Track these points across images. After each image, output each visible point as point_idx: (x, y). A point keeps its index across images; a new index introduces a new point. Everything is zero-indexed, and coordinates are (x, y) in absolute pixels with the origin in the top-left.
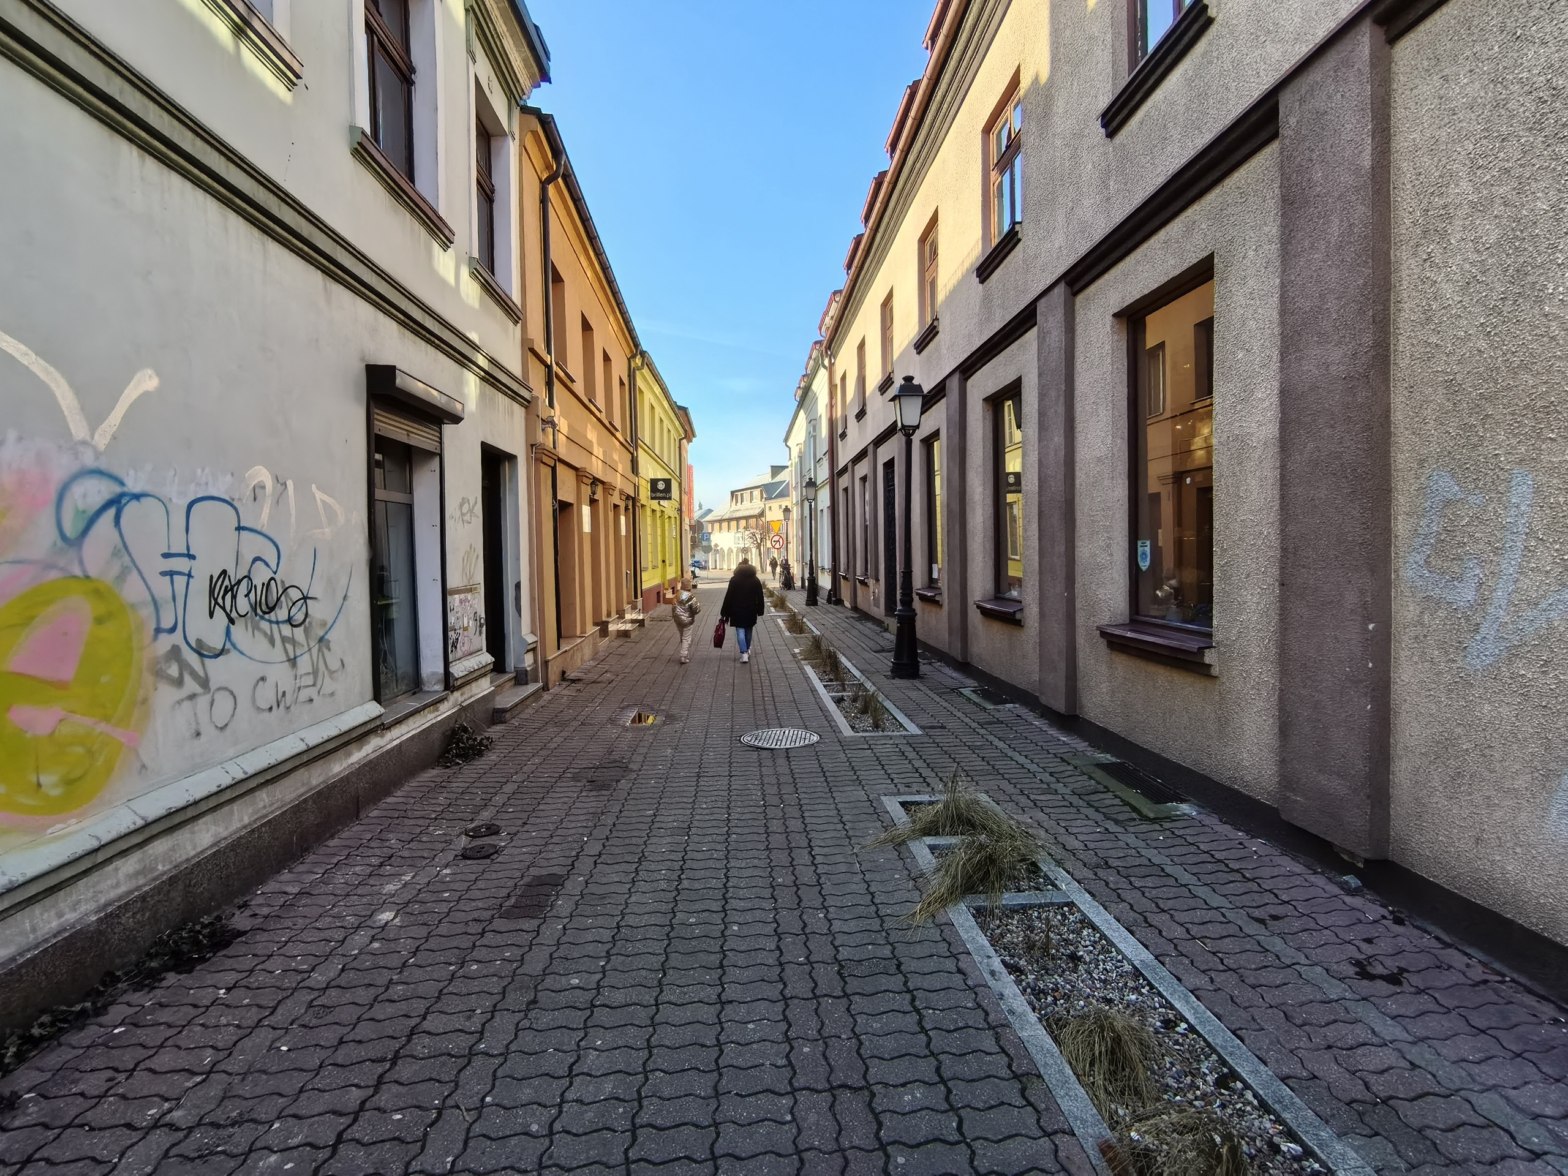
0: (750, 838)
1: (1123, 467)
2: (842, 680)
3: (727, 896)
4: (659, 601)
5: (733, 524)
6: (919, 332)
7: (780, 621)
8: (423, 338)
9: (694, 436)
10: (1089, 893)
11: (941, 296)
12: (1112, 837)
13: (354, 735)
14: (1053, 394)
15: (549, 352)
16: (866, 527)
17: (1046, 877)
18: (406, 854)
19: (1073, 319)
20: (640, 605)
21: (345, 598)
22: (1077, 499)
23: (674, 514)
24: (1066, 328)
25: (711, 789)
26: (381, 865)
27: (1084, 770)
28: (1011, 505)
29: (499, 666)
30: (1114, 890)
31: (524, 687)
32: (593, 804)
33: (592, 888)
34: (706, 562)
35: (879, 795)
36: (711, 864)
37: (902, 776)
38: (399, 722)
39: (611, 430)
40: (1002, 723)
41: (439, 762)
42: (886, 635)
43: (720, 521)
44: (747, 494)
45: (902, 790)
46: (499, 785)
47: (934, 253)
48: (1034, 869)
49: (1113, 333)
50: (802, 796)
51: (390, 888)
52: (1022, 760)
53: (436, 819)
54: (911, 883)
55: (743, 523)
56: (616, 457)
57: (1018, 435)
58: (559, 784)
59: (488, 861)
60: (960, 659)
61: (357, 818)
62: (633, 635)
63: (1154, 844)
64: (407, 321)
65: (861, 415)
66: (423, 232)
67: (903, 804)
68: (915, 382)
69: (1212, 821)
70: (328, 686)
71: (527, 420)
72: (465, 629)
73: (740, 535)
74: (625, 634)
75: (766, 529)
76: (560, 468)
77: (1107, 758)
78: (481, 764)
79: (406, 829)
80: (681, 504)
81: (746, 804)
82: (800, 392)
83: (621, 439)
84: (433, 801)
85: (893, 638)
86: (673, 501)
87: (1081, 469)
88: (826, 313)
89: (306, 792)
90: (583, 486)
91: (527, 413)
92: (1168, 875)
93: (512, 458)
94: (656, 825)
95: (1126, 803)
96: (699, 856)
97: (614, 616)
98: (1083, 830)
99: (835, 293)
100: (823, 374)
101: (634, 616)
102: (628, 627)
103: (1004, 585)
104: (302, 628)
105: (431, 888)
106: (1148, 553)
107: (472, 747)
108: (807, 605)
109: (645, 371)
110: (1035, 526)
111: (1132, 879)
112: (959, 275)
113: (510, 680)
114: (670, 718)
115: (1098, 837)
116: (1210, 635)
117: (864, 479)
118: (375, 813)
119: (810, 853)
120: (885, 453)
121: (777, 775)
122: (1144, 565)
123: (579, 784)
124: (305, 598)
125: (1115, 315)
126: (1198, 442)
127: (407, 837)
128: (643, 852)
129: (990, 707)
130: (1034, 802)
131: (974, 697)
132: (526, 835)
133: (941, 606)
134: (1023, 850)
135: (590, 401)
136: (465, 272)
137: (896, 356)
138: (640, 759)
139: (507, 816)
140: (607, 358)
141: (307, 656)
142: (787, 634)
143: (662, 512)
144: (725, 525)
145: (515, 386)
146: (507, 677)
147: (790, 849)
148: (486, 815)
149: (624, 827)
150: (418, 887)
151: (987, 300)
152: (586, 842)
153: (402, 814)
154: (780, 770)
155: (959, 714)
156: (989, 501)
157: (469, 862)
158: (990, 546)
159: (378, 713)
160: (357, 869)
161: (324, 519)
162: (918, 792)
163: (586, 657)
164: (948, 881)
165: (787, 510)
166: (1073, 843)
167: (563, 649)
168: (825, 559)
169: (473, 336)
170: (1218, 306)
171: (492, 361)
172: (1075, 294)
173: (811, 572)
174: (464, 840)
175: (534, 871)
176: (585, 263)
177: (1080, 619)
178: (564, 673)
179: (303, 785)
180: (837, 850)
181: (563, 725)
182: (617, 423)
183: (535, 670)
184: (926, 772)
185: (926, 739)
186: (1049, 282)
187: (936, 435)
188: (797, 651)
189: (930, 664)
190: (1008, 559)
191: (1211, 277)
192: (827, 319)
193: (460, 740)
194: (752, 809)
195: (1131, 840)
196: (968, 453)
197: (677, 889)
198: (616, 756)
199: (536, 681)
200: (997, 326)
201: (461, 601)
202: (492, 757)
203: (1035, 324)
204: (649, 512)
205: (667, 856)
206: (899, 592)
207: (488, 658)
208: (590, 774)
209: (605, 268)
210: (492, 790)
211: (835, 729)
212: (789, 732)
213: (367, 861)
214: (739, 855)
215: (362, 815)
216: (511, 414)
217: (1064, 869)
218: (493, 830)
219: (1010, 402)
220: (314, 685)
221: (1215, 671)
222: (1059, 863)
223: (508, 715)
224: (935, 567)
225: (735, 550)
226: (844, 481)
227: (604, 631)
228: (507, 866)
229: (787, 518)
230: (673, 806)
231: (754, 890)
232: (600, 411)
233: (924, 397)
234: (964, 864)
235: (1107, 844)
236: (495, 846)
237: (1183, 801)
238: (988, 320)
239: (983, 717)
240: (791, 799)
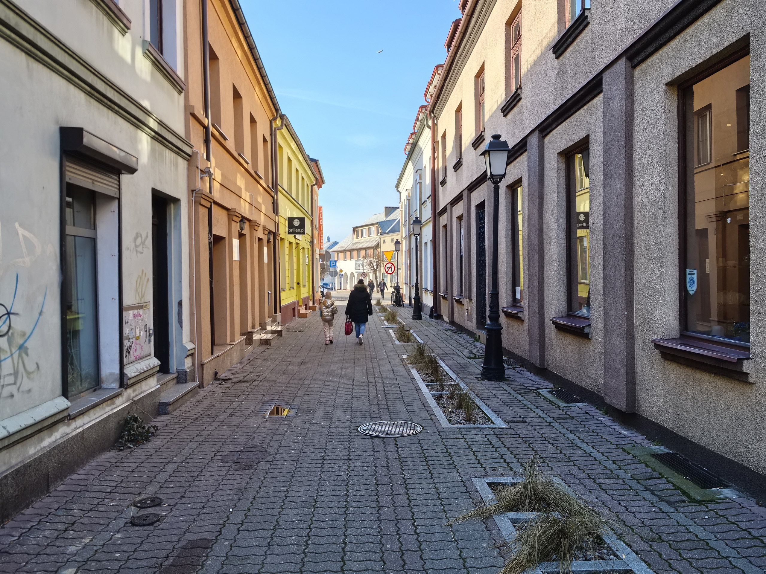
0: (364, 510)
1: (673, 208)
2: (441, 381)
3: (345, 559)
4: (294, 316)
5: (355, 253)
6: (506, 98)
7: (391, 332)
8: (105, 105)
9: (323, 183)
10: (645, 562)
11: (524, 68)
12: (665, 516)
13: (46, 424)
14: (615, 149)
15: (207, 116)
16: (461, 257)
17: (609, 548)
18: (86, 520)
19: (633, 87)
20: (279, 319)
21: (41, 313)
22: (635, 235)
23: (307, 245)
24: (627, 95)
25: (334, 469)
26: (66, 530)
27: (642, 458)
28: (581, 238)
29: (164, 368)
30: (666, 561)
31: (184, 385)
32: (237, 482)
33: (236, 551)
34: (333, 284)
35: (471, 477)
36: (332, 532)
37: (490, 461)
38: (82, 413)
39: (256, 178)
40: (573, 418)
41: (114, 446)
42: (478, 344)
43: (344, 251)
44: (366, 230)
45: (489, 474)
46: (162, 465)
47: (519, 35)
48: (599, 541)
49: (666, 98)
50: (408, 476)
51: (72, 549)
52: (589, 449)
53: (110, 492)
54: (497, 550)
55: (362, 253)
56: (260, 200)
57: (587, 182)
58: (211, 465)
59: (152, 528)
60: (538, 365)
61: (48, 491)
62: (273, 343)
63: (700, 522)
64: (93, 92)
65: (458, 166)
66: (106, 21)
67: (490, 485)
68: (502, 139)
69: (750, 503)
70: (26, 384)
71: (188, 170)
72: (138, 338)
73: (360, 263)
74: (266, 342)
75: (381, 258)
76: (215, 208)
77: (662, 449)
78: (148, 447)
79: (86, 500)
80: (312, 238)
81: (361, 482)
82: (409, 147)
83: (264, 185)
84: (109, 478)
85: (483, 347)
86: (306, 235)
87: (638, 210)
88: (430, 83)
89: (7, 470)
90: (233, 223)
91: (189, 165)
92: (712, 549)
93: (176, 201)
94: (289, 499)
95: (677, 488)
96: (323, 525)
97: (258, 328)
98: (641, 509)
99: (438, 67)
100: (427, 133)
101: (274, 328)
102: (269, 336)
103: (575, 305)
104: (6, 338)
105: (105, 549)
106: (695, 280)
107: (141, 434)
108: (414, 319)
109: (284, 130)
110: (600, 256)
111: (682, 551)
112: (538, 52)
113: (173, 379)
114: (301, 411)
115: (652, 515)
116: (748, 349)
117: (460, 218)
118: (61, 488)
119: (413, 524)
120: (477, 197)
121: (387, 458)
122: (692, 289)
123: (226, 465)
124: (9, 314)
125: (667, 84)
126: (739, 187)
127: (87, 507)
128: (277, 521)
129: (563, 405)
130: (600, 485)
131: (550, 397)
132: (183, 507)
133: (523, 321)
134: (590, 525)
135: (239, 155)
136: (139, 52)
137: (487, 117)
138: (276, 444)
139: (167, 491)
140: (253, 121)
141: (10, 360)
142: (397, 342)
143: (297, 244)
144: (348, 254)
145: (179, 144)
146: (170, 377)
147: (397, 520)
148: (151, 490)
149: (263, 500)
150: (95, 548)
151: (561, 72)
152: (232, 513)
153: (83, 488)
154: (390, 455)
155: (538, 411)
156: (563, 237)
157: (137, 528)
158: (563, 274)
159: (65, 406)
160: (47, 533)
161: (24, 250)
162: (503, 475)
163: (234, 362)
164: (526, 550)
165: (397, 243)
166: (631, 520)
167: (216, 355)
168: (428, 282)
169: (146, 104)
170: (753, 78)
171: (161, 123)
172: (634, 67)
173: (417, 293)
174: (133, 511)
175: (189, 537)
176: (236, 44)
177: (638, 333)
178: (216, 374)
179: (5, 463)
180: (435, 522)
181: (216, 415)
182: (261, 173)
183: (193, 371)
184: (509, 458)
185: (509, 431)
186: (613, 57)
187: (519, 182)
188: (405, 356)
189: (514, 369)
190: (578, 283)
191: (748, 53)
192: (431, 89)
193: (132, 428)
194: (366, 487)
195: (681, 518)
196: (545, 197)
197: (304, 553)
198: (256, 442)
199: (194, 380)
200: (570, 93)
201: (134, 316)
202: (157, 442)
203: (601, 92)
204: (286, 244)
205: (296, 525)
206: (488, 309)
207: (155, 362)
208: (236, 456)
209: (252, 48)
210: (157, 469)
211: (434, 421)
212: (398, 423)
213: (55, 526)
214: (355, 525)
215: (52, 489)
216: (176, 166)
217: (624, 542)
218: (156, 502)
219: (580, 155)
220: (15, 383)
221: (751, 379)
222: (620, 537)
223: (170, 408)
224: (518, 289)
225: (356, 275)
226: (443, 220)
227: (249, 339)
228: (167, 532)
229: (397, 250)
230: (302, 484)
231: (367, 554)
232: (247, 163)
233: (509, 151)
234: (540, 536)
235: (660, 522)
236: (157, 515)
237: (725, 486)
238: (562, 89)
239: (557, 413)
240: (398, 479)
